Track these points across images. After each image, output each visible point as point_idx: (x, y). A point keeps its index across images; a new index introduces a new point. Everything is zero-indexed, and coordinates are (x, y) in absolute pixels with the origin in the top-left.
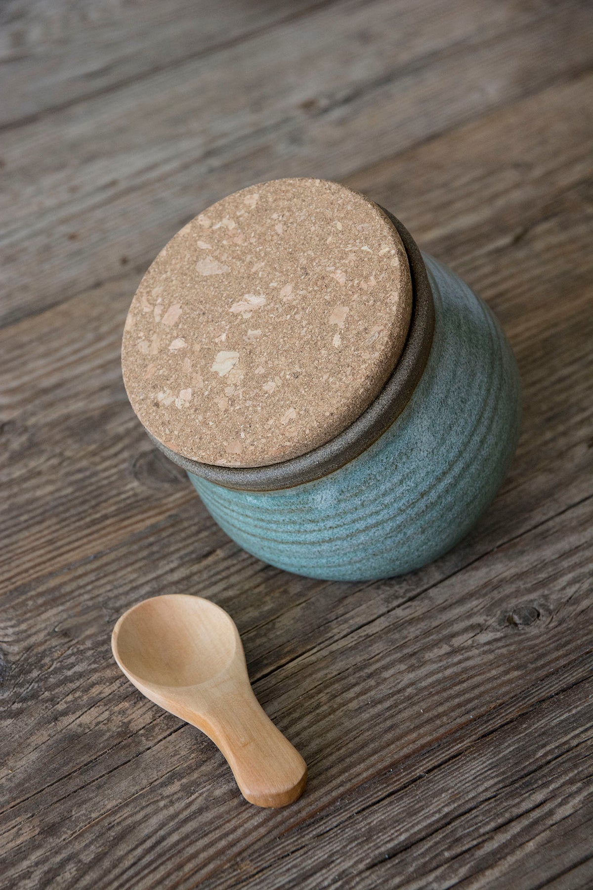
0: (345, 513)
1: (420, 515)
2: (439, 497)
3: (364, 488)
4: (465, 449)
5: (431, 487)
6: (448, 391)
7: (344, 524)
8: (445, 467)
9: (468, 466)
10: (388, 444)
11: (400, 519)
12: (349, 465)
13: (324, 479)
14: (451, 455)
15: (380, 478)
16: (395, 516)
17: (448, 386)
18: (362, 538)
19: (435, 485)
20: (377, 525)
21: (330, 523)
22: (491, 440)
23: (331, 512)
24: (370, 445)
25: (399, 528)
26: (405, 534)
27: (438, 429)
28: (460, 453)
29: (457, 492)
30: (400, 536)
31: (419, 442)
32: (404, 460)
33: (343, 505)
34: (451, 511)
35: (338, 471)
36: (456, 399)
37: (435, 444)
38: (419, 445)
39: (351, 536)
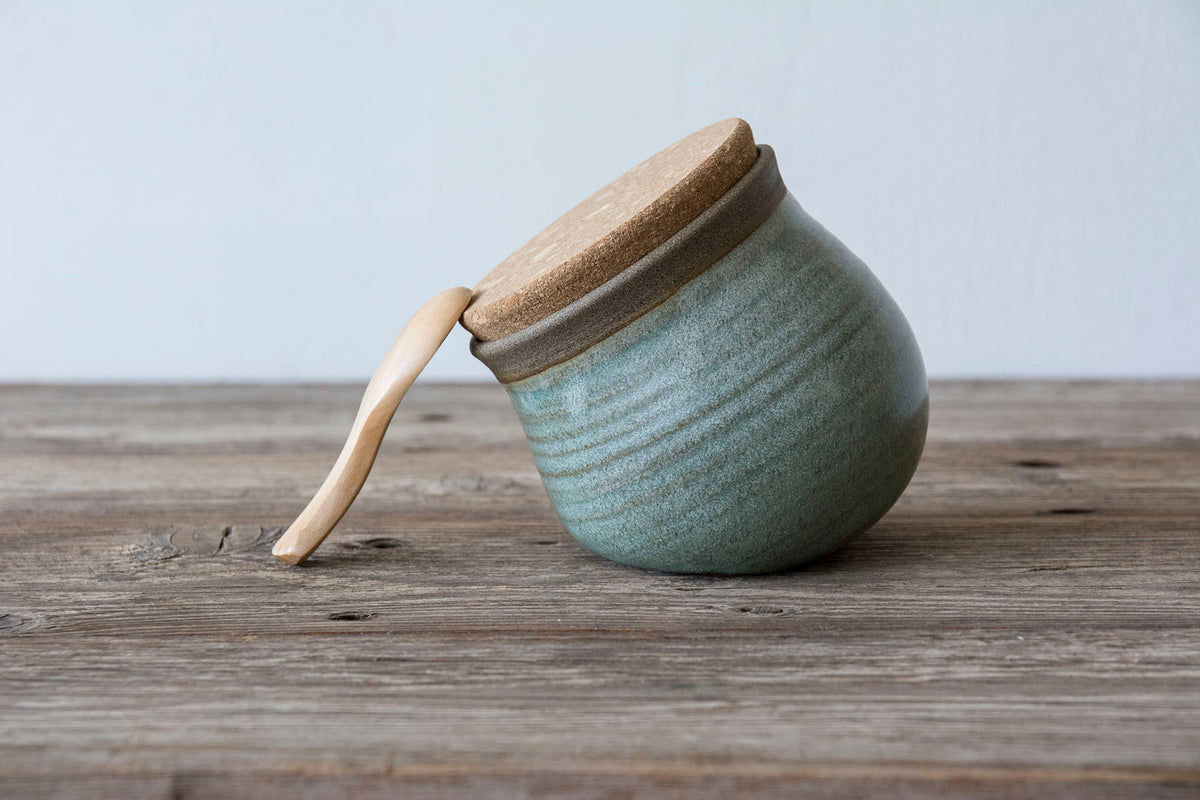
0: (597, 425)
1: (680, 454)
2: (703, 439)
3: (614, 393)
4: (745, 391)
5: (693, 420)
6: (738, 315)
7: (598, 444)
8: (714, 400)
9: (745, 415)
10: (641, 339)
11: (655, 452)
12: (593, 350)
13: (569, 363)
14: (723, 389)
15: (631, 384)
16: (648, 445)
17: (739, 310)
18: (616, 471)
19: (697, 418)
20: (630, 451)
21: (585, 440)
22: (790, 402)
23: (583, 422)
24: (617, 330)
25: (655, 466)
26: (663, 479)
27: (710, 349)
28: (737, 393)
29: (729, 444)
30: (658, 480)
31: (682, 353)
32: (661, 370)
33: (594, 412)
34: (721, 468)
35: (582, 356)
36: (746, 329)
37: (703, 365)
38: (682, 357)
39: (605, 464)
